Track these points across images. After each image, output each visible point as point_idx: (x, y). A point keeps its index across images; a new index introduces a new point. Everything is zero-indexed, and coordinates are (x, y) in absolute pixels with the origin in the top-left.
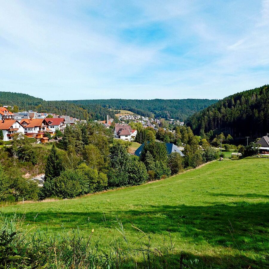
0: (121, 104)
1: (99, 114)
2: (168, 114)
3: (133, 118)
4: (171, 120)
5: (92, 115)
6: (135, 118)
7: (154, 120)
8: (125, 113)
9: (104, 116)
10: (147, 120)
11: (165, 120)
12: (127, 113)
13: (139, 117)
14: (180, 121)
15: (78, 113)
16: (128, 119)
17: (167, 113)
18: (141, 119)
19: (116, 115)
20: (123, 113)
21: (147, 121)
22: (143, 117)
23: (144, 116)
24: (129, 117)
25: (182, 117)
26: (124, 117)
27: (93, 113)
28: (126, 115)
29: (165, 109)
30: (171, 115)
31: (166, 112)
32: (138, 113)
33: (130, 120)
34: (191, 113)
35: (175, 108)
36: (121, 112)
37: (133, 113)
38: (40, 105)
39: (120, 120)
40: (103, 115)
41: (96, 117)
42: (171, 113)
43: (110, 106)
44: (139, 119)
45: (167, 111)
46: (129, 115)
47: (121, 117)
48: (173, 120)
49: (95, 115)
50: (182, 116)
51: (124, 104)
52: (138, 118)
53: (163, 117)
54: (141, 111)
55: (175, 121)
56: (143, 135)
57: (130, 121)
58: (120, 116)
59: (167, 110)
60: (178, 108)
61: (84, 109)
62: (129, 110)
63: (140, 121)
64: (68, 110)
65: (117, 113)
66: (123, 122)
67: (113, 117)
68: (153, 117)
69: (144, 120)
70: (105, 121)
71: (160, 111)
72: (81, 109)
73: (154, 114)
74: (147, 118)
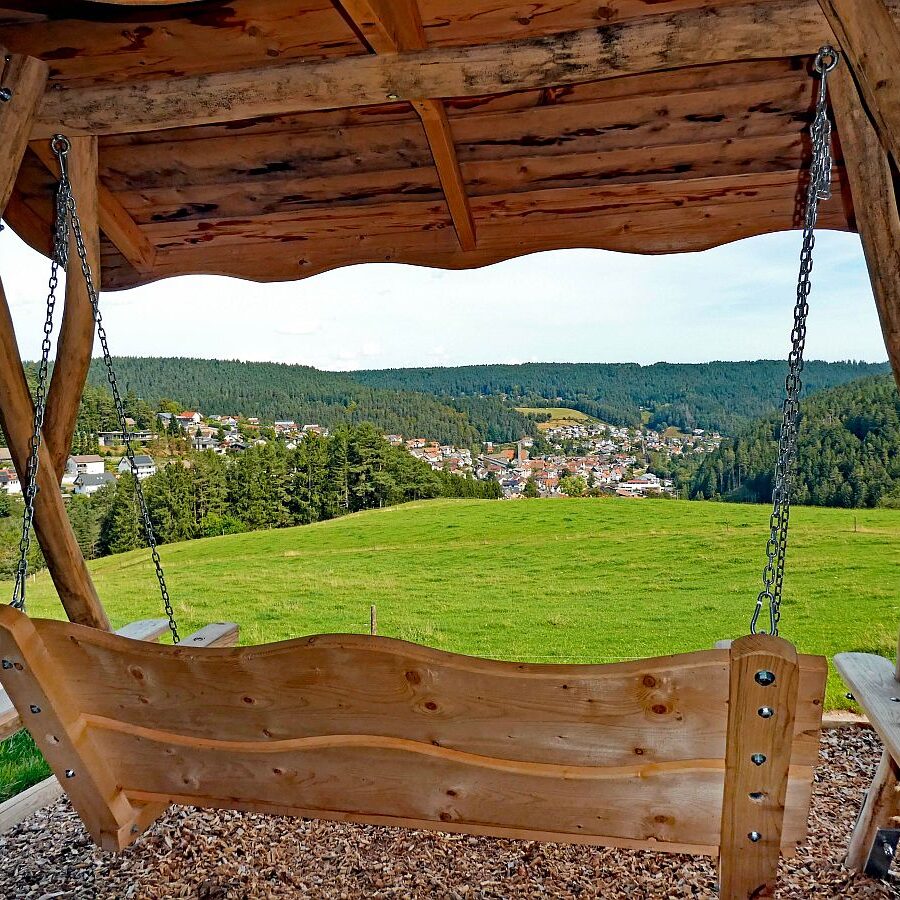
1: (498, 426)
2: (689, 416)
3: (585, 435)
4: (696, 431)
5: (478, 429)
6: (590, 434)
7: (644, 434)
8: (564, 419)
10: (624, 436)
11: (677, 431)
12: (569, 419)
13: (602, 427)
14: (720, 436)
16: (570, 436)
17: (684, 412)
18: (606, 435)
19: (540, 426)
20: (557, 420)
21: (624, 441)
22: (613, 429)
23: (615, 424)
24: (575, 430)
25: (728, 422)
26: (560, 430)
27: (482, 422)
28: (566, 423)
29: (682, 397)
30: (695, 418)
31: (682, 407)
32: (600, 416)
33: (576, 439)
35: (712, 392)
36: (553, 417)
37: (585, 417)
39: (551, 440)
40: (505, 428)
41: (489, 432)
42: (697, 410)
43: (522, 389)
44: (602, 434)
45: (687, 407)
46: (575, 424)
47: (552, 433)
48: (702, 434)
50: (730, 418)
51: (564, 384)
52: (599, 433)
53: (674, 424)
54: (608, 410)
55: (707, 436)
57: (575, 442)
58: (550, 430)
59: (687, 401)
60: (721, 393)
61: (459, 411)
62: (576, 408)
63: (603, 443)
64: (422, 417)
65: (543, 419)
66: (558, 447)
67: (531, 433)
68: (646, 422)
69: (615, 436)
70: (513, 452)
71: (667, 405)
72: (451, 412)
73: (650, 411)
74: (625, 430)
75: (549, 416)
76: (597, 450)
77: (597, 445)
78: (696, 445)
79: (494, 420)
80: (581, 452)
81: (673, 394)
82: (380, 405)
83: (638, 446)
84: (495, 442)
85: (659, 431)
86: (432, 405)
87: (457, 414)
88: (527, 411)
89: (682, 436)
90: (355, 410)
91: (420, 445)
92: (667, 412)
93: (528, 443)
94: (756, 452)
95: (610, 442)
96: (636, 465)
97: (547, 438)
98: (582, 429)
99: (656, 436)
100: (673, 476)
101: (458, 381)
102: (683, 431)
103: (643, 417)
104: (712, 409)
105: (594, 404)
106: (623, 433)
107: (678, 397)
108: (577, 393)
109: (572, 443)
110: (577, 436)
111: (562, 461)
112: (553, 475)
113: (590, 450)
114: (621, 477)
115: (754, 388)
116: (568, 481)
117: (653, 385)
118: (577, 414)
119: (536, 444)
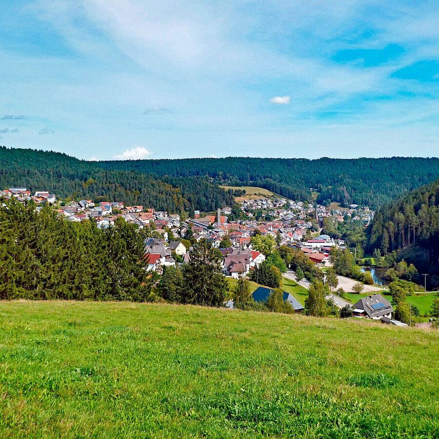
0: (248, 170)
1: (204, 199)
2: (346, 194)
3: (271, 206)
4: (352, 206)
5: (189, 200)
6: (275, 205)
7: (315, 207)
8: (255, 194)
9: (212, 201)
10: (300, 208)
11: (339, 206)
12: (259, 194)
13: (284, 201)
14: (370, 209)
15: (164, 196)
16: (260, 207)
17: (343, 192)
18: (287, 207)
19: (237, 199)
20: (250, 195)
21: (300, 211)
22: (292, 202)
23: (294, 200)
24: (264, 202)
25: (375, 200)
26: (252, 203)
27: (192, 195)
28: (257, 197)
29: (341, 181)
30: (351, 196)
31: (341, 188)
32: (282, 193)
33: (264, 209)
34: (396, 191)
35: (362, 178)
36: (247, 193)
37: (271, 194)
38: (90, 180)
39: (245, 210)
40: (210, 200)
41: (198, 203)
42: (353, 190)
43: (225, 174)
44: (284, 206)
45: (345, 188)
46: (264, 198)
47: (246, 205)
48: (356, 208)
49: (196, 199)
50: (376, 197)
51: (255, 171)
52: (282, 205)
53: (335, 200)
54: (288, 189)
55: (360, 210)
56: (263, 272)
57: (263, 211)
58: (245, 202)
59: (345, 184)
60: (369, 179)
61: (174, 186)
62: (264, 187)
63: (285, 212)
64: (144, 190)
65: (239, 194)
66: (250, 215)
67: (230, 204)
68: (315, 199)
69: (294, 208)
70: (214, 217)
71: (329, 187)
72: (168, 187)
73: (317, 191)
74: (301, 203)
75: (244, 192)
76: (281, 218)
77: (281, 214)
78: (353, 216)
79: (202, 194)
80: (268, 219)
81: (334, 180)
82: (112, 181)
83: (311, 215)
84: (201, 210)
85: (325, 205)
86: (154, 182)
87: (173, 189)
88: (227, 188)
89: (342, 209)
90: (91, 184)
91: (138, 211)
92: (330, 192)
93: (228, 211)
94: (424, 215)
95: (290, 212)
96: (312, 229)
97: (242, 208)
98: (269, 202)
99: (323, 208)
100: (344, 237)
101: (179, 169)
102: (343, 206)
103: (313, 196)
104: (363, 190)
105: (278, 184)
106: (299, 206)
107: (338, 181)
108: (265, 178)
109: (261, 213)
110: (265, 207)
111: (254, 224)
112: (246, 235)
113: (275, 218)
114: (301, 237)
115: (391, 175)
116: (259, 239)
117: (319, 173)
118: (265, 192)
119: (233, 212)
